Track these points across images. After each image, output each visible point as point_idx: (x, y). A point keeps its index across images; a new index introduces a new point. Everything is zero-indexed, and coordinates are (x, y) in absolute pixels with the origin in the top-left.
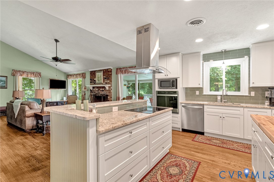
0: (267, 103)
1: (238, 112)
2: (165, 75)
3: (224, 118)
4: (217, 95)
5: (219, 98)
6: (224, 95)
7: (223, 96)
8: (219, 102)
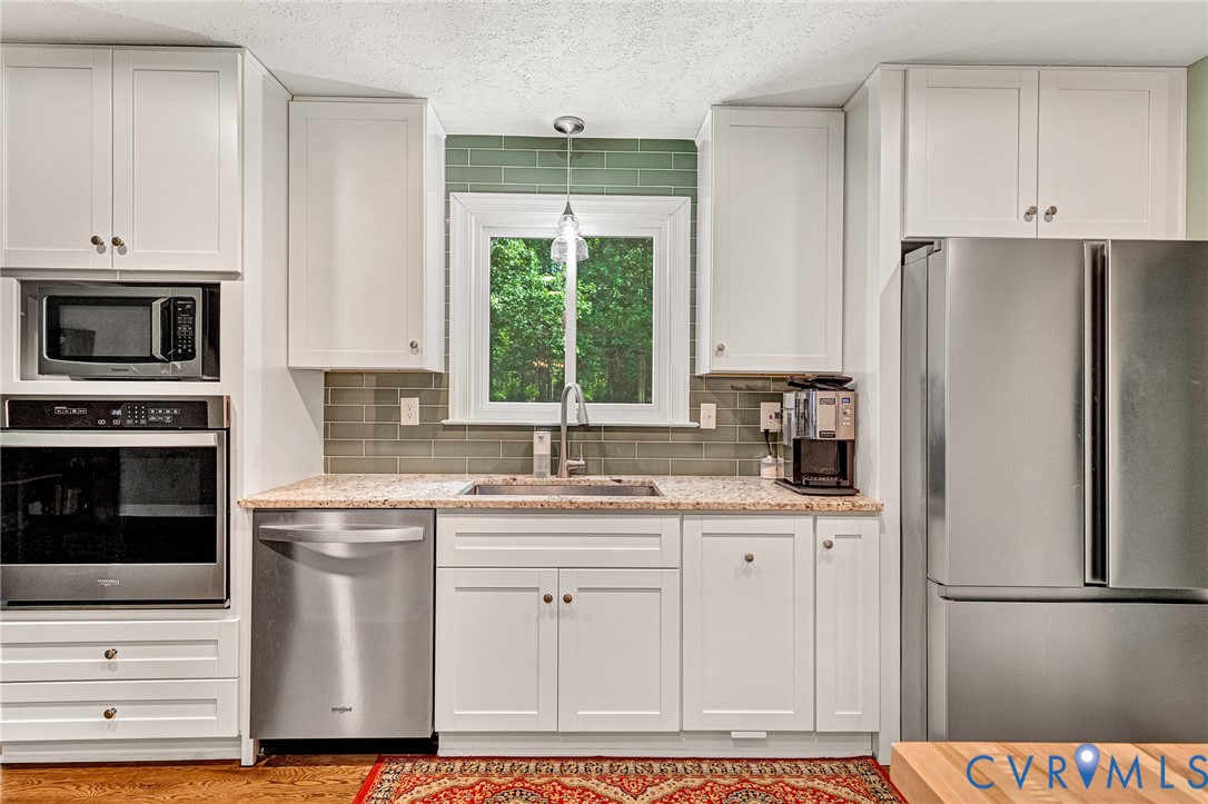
0: (771, 468)
1: (651, 547)
2: (95, 241)
3: (567, 600)
4: (531, 428)
5: (542, 446)
6: (570, 428)
7: (564, 430)
8: (542, 475)
